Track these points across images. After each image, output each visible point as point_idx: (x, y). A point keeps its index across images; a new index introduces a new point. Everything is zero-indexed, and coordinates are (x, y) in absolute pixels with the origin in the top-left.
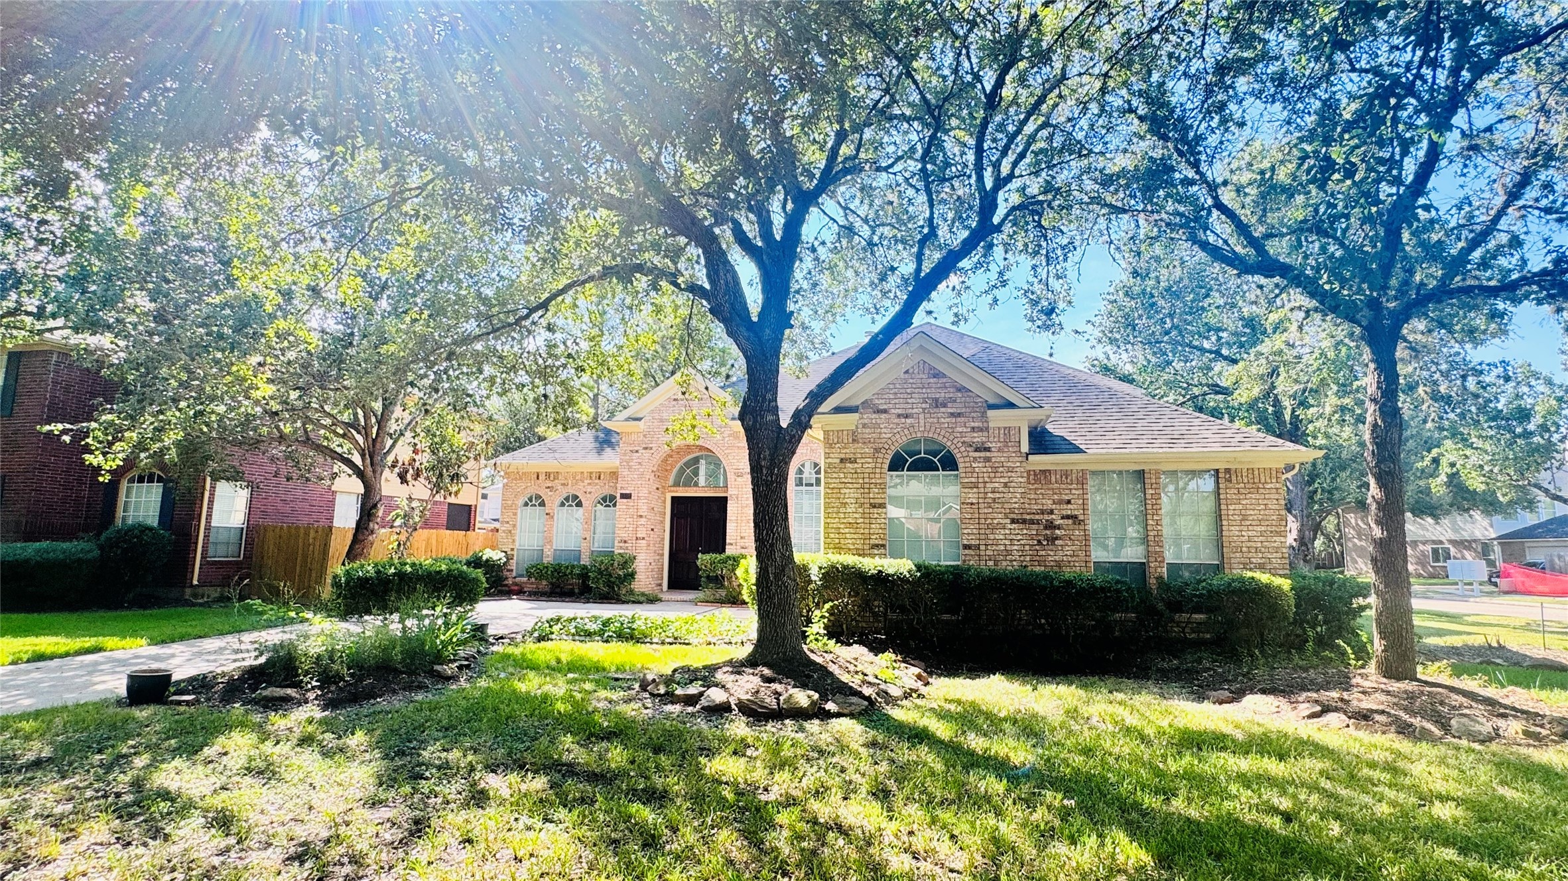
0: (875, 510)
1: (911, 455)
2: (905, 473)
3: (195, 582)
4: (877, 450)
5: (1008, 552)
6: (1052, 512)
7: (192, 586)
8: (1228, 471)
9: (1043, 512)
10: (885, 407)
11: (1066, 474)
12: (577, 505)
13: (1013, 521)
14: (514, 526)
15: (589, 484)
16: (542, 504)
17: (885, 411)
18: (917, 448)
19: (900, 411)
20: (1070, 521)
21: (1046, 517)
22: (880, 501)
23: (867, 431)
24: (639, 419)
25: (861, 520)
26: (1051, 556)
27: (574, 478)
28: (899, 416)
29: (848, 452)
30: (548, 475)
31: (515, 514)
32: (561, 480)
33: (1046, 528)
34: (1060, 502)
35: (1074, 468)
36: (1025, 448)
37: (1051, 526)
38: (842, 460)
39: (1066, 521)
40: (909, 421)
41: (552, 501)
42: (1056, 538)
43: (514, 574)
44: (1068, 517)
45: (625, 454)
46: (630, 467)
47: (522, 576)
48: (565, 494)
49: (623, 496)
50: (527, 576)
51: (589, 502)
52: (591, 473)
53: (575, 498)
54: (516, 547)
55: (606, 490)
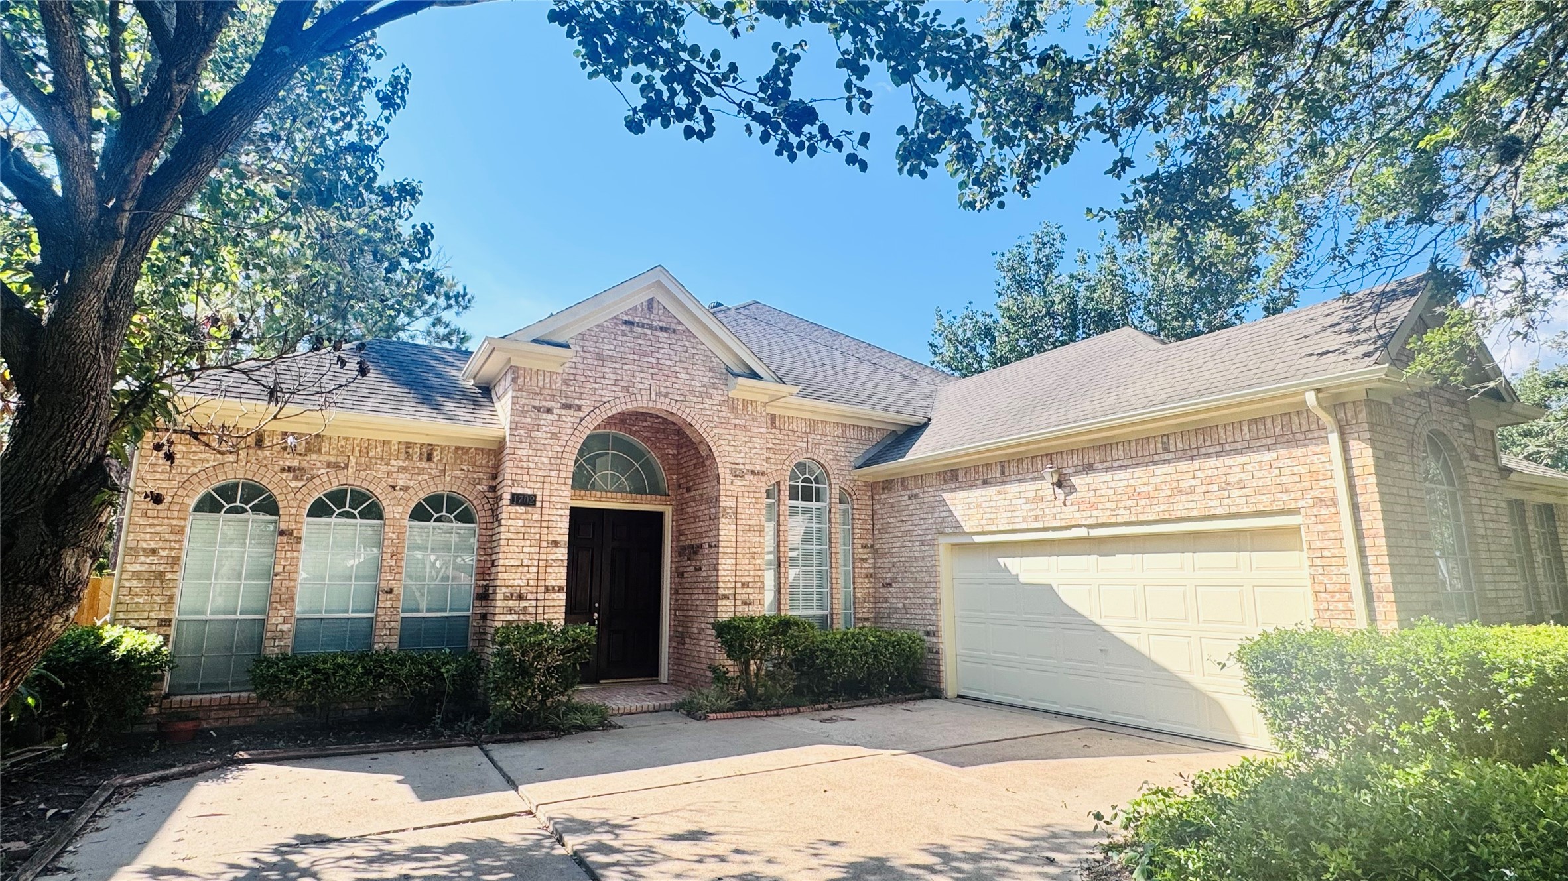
12: (364, 514)
14: (176, 560)
15: (403, 469)
16: (270, 507)
24: (563, 348)
27: (365, 452)
30: (290, 441)
31: (181, 531)
32: (329, 452)
41: (296, 499)
45: (523, 413)
46: (533, 442)
47: (192, 689)
48: (335, 486)
49: (519, 500)
50: (209, 688)
51: (396, 510)
52: (409, 445)
53: (359, 497)
54: (175, 616)
55: (444, 486)
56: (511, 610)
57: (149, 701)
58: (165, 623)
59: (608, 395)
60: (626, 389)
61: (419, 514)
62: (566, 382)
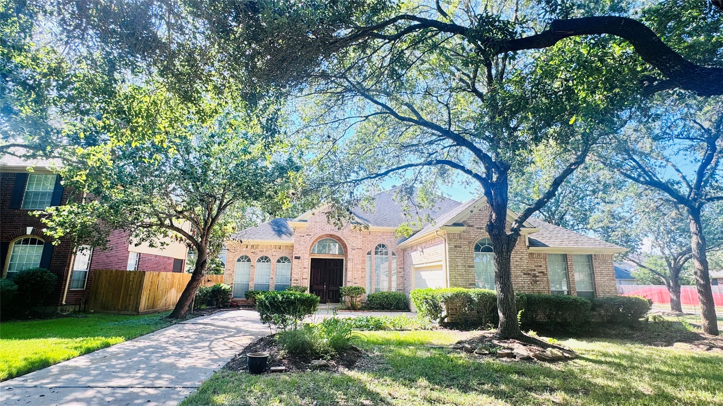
0: (470, 269)
1: (483, 245)
2: (480, 252)
3: (64, 303)
4: (470, 243)
5: (524, 287)
6: (535, 270)
7: (62, 304)
8: (595, 255)
9: (531, 270)
10: (472, 224)
11: (539, 255)
12: (267, 262)
13: (524, 274)
14: (233, 271)
15: (275, 251)
16: (249, 260)
17: (472, 226)
18: (484, 242)
19: (478, 226)
20: (542, 274)
21: (533, 272)
22: (472, 265)
23: (465, 234)
24: (306, 221)
25: (464, 273)
26: (537, 289)
27: (267, 248)
28: (478, 228)
29: (458, 243)
30: (252, 246)
31: (234, 266)
32: (260, 248)
33: (533, 277)
34: (537, 266)
35: (542, 252)
36: (527, 244)
37: (535, 276)
38: (455, 246)
39: (540, 274)
40: (482, 230)
41: (254, 259)
42: (537, 281)
43: (232, 297)
44: (541, 272)
45: (297, 237)
46: (300, 244)
47: (236, 297)
48: (261, 256)
49: (296, 258)
50: (239, 297)
51: (274, 260)
52: (276, 246)
53: (266, 258)
54: (234, 282)
55: (283, 255)
56: (295, 283)
57: (229, 299)
58: (232, 284)
59: (318, 232)
60: (322, 229)
61: (279, 261)
62: (307, 229)
